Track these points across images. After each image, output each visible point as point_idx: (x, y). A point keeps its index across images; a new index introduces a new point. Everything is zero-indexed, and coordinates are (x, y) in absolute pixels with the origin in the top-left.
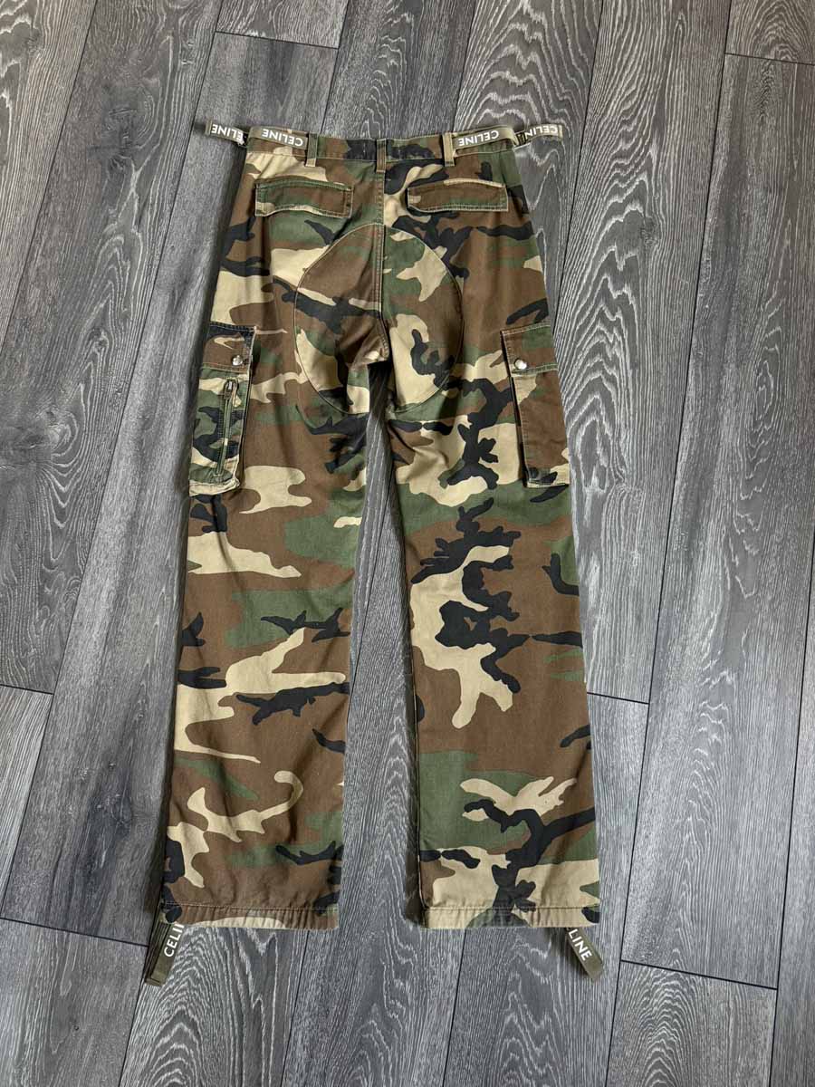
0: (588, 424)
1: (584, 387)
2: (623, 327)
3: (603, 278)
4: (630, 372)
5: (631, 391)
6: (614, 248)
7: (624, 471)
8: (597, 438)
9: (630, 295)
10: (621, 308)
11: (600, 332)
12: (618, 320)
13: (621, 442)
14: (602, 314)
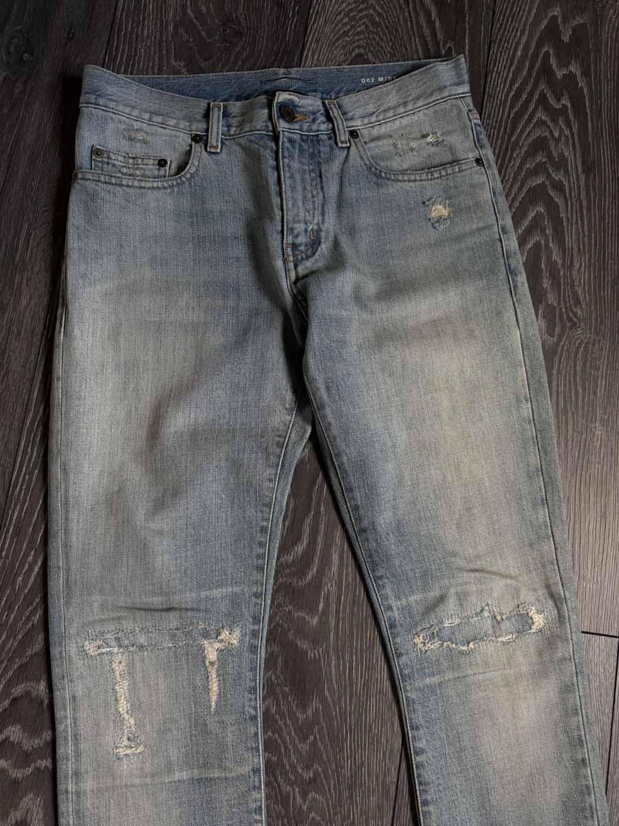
0: (529, 246)
1: (523, 196)
2: (572, 118)
3: (545, 49)
4: (583, 178)
5: (585, 203)
6: (556, 11)
7: (579, 312)
8: (543, 266)
9: (578, 74)
10: (569, 93)
11: (541, 123)
12: (565, 106)
13: (574, 273)
14: (543, 99)
